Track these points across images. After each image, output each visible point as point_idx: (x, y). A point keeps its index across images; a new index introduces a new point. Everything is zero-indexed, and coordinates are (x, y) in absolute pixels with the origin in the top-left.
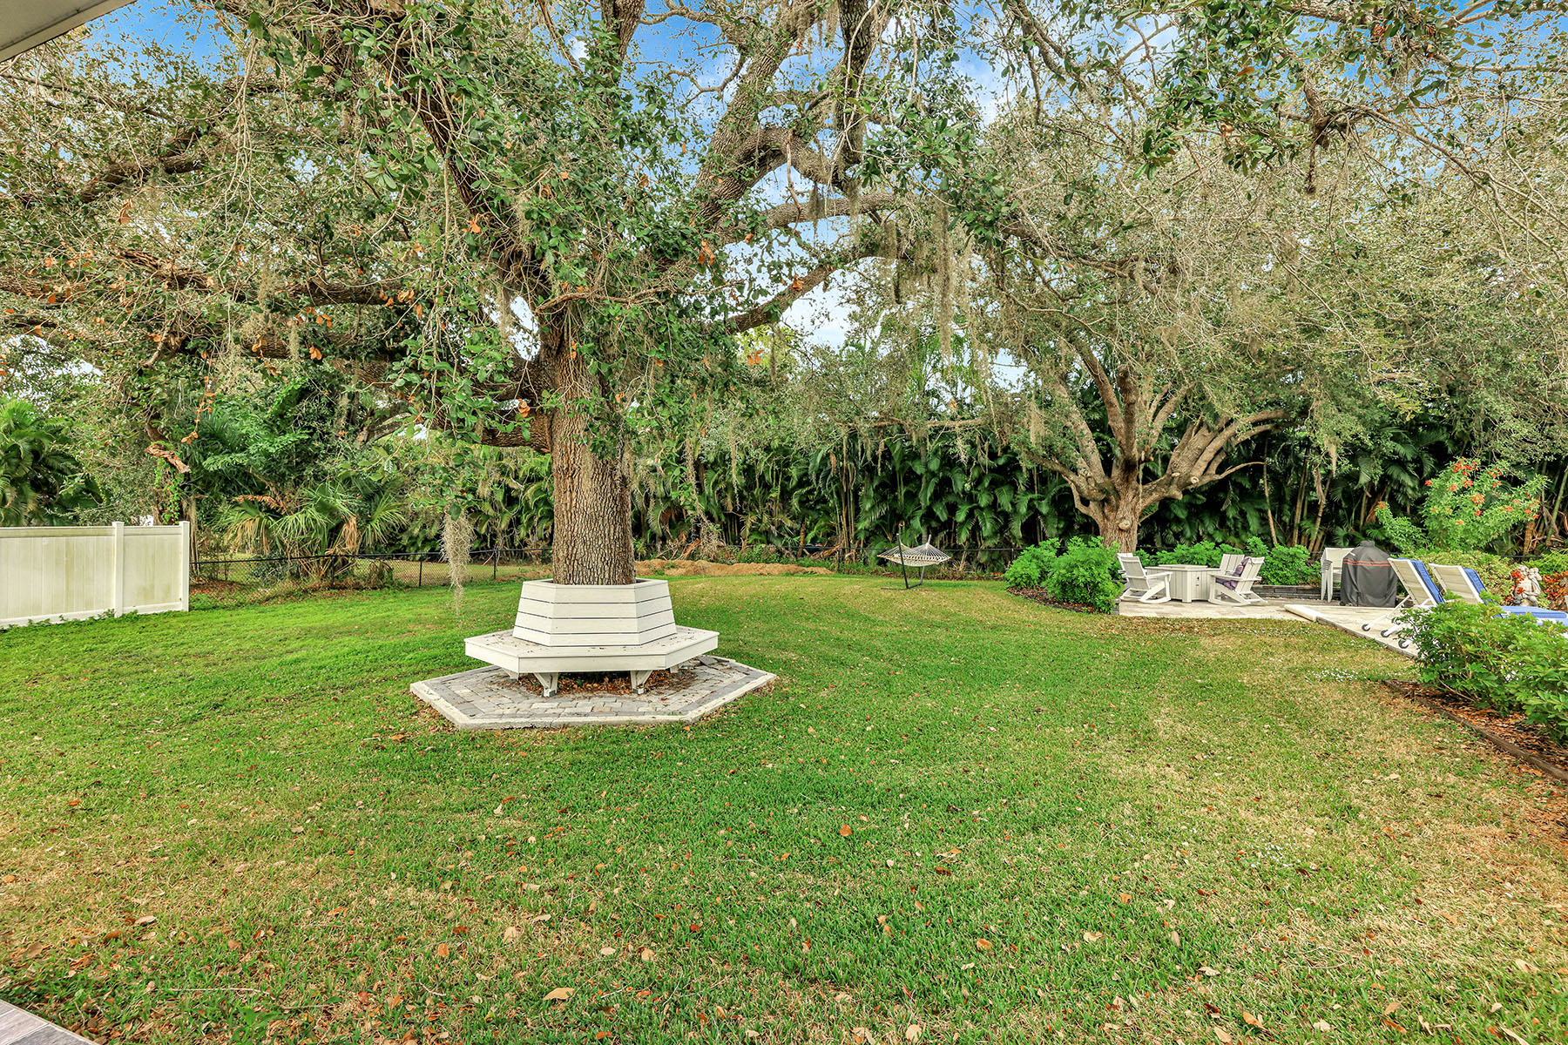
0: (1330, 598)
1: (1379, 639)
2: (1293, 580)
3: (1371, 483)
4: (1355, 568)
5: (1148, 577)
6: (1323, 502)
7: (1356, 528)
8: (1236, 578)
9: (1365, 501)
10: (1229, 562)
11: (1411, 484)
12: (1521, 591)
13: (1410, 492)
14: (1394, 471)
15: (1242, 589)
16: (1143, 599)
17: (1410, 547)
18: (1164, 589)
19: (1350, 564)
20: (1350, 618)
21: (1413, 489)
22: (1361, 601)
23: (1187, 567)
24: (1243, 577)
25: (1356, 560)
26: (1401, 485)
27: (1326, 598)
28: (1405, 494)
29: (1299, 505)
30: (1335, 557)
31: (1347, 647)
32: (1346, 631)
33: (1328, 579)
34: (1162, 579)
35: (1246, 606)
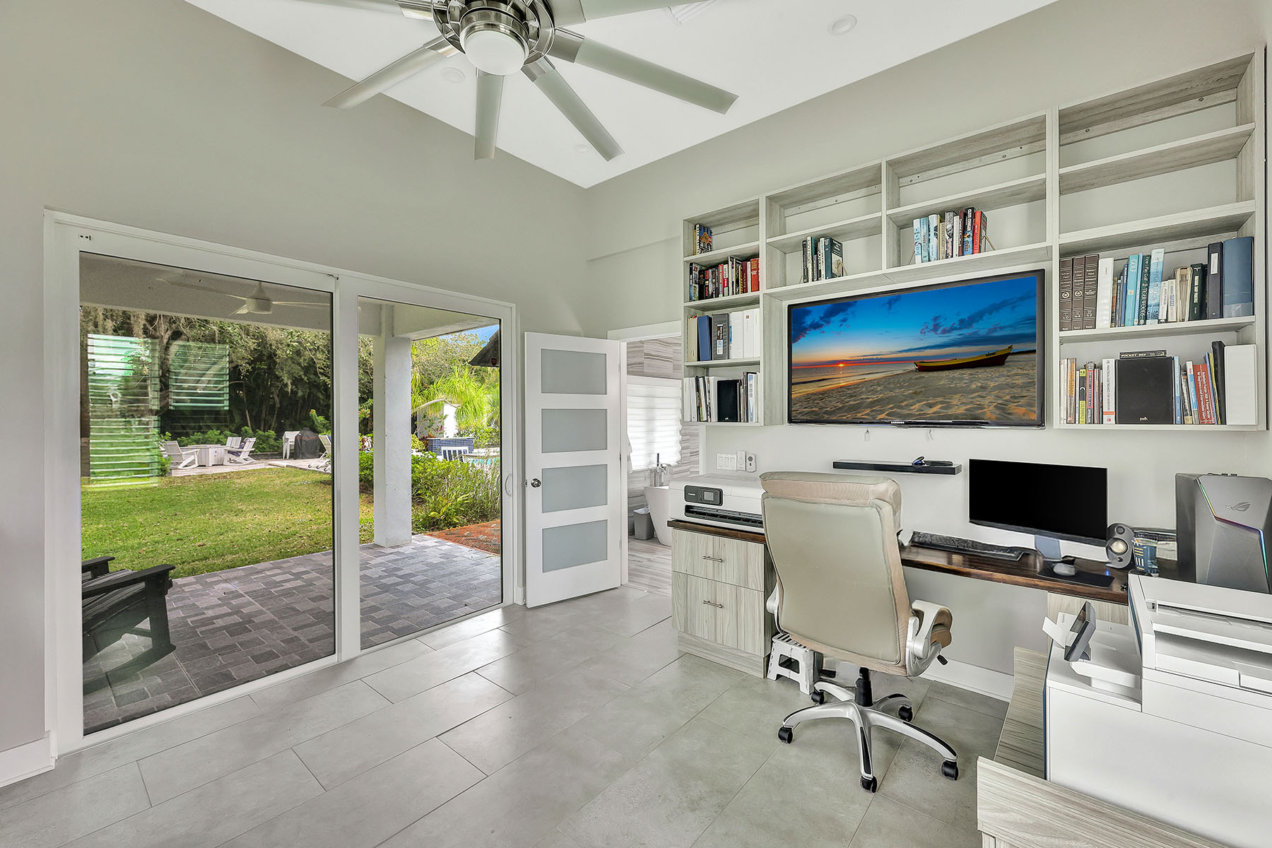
0: (288, 457)
1: (316, 469)
2: (268, 449)
3: (304, 396)
4: (301, 440)
5: (183, 453)
6: (278, 405)
7: (295, 420)
8: (240, 450)
9: (300, 405)
10: (233, 442)
11: (322, 397)
12: (365, 447)
13: (322, 402)
14: (315, 391)
15: (244, 455)
16: (180, 467)
17: (325, 430)
18: (194, 460)
19: (298, 439)
20: (302, 463)
21: (323, 400)
22: (304, 457)
23: (208, 446)
24: (245, 449)
25: (301, 437)
26: (319, 398)
27: (286, 457)
28: (319, 403)
29: (264, 407)
30: (290, 436)
31: (304, 474)
32: (301, 469)
33: (287, 446)
34: (193, 454)
35: (246, 464)
